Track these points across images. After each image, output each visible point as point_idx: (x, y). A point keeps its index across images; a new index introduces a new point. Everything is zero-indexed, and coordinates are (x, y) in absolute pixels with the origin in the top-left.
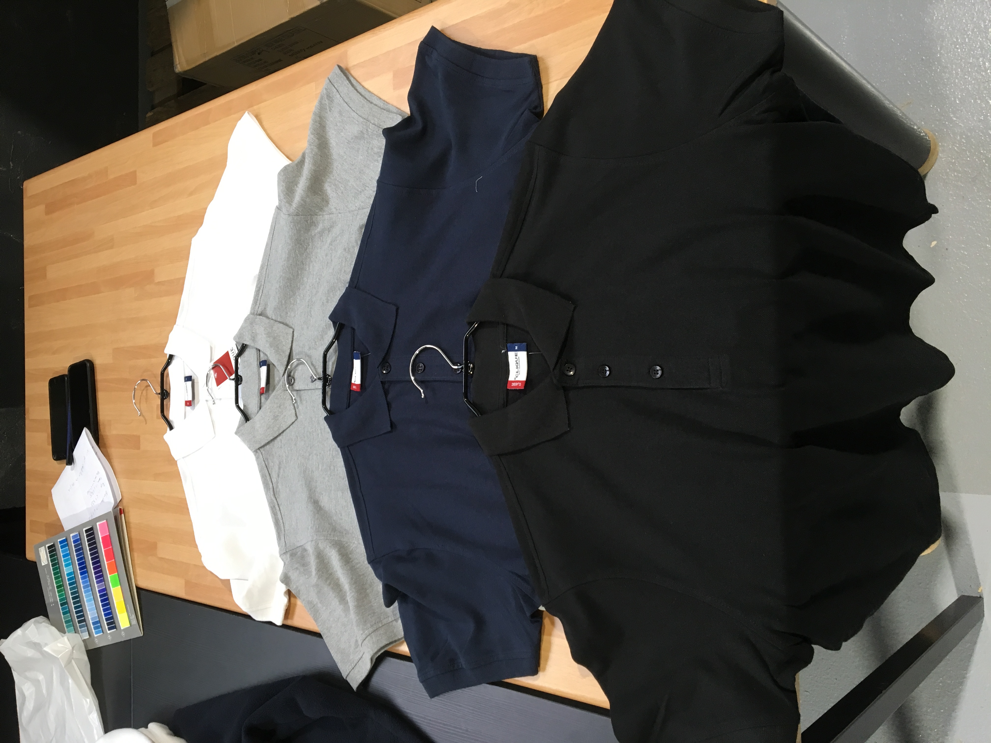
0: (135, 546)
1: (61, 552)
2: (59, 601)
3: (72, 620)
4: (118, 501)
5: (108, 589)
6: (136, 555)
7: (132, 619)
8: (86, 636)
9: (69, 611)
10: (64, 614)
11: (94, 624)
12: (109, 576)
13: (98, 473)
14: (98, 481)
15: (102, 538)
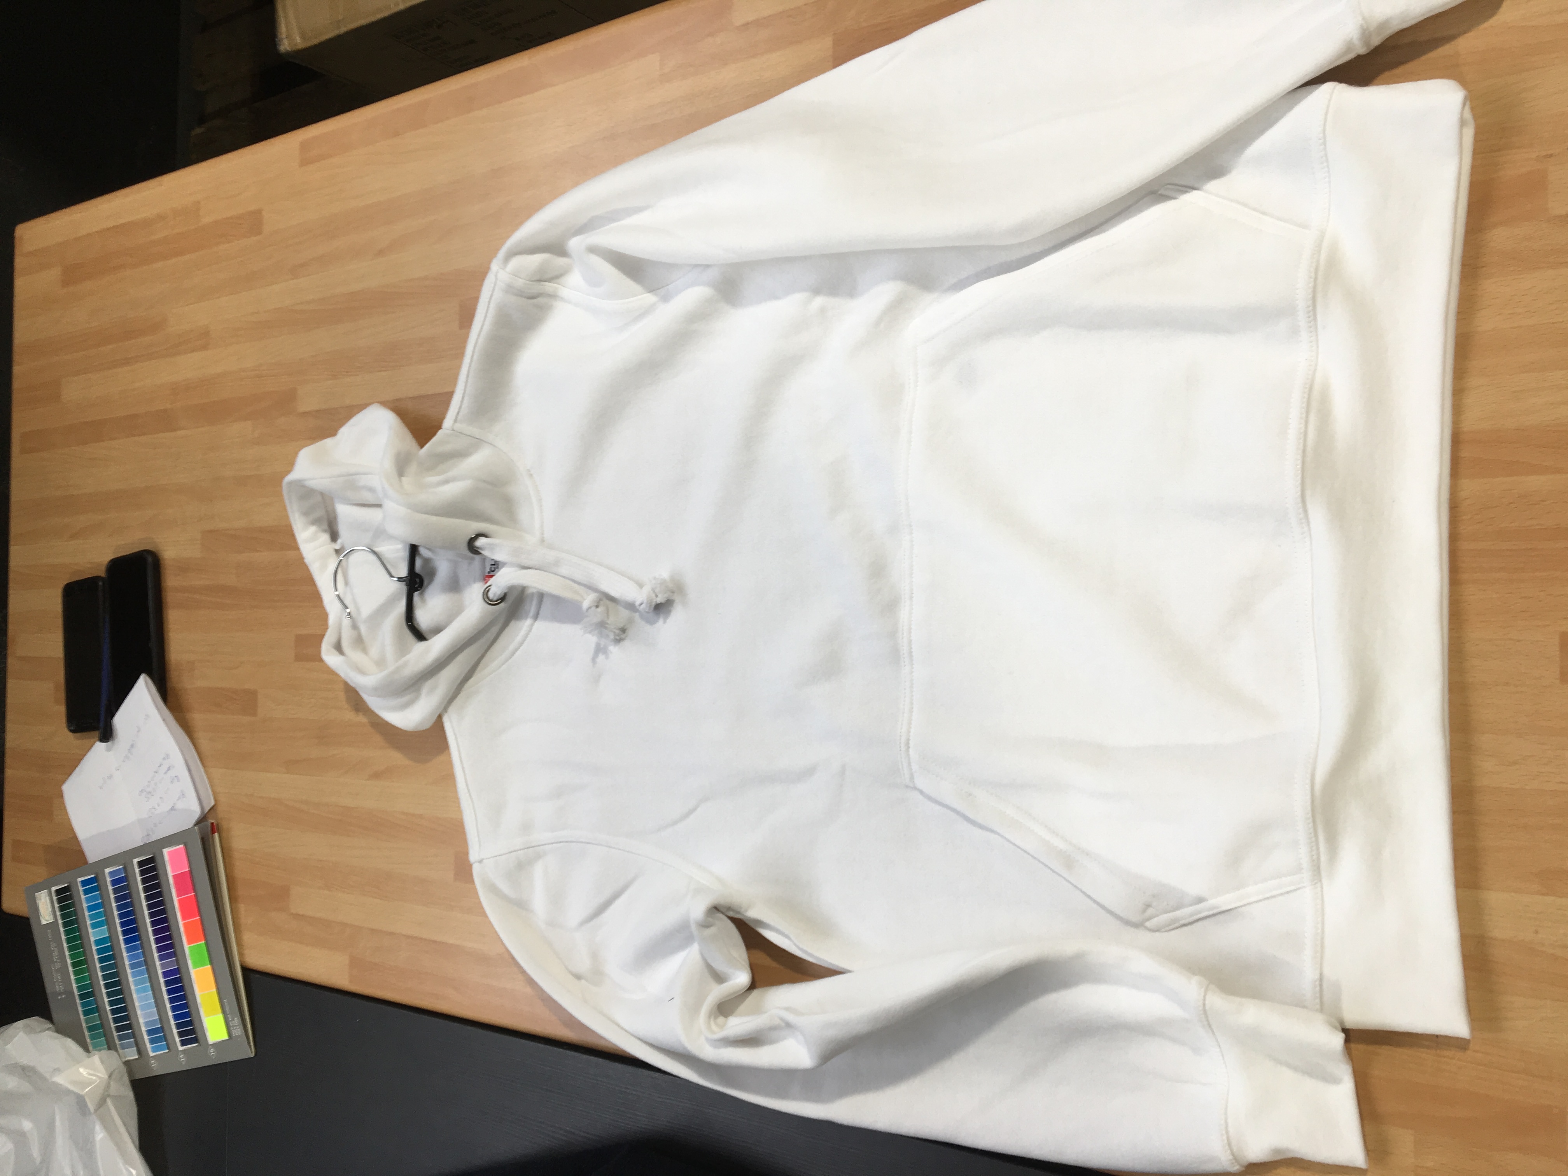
0: (241, 891)
1: (84, 900)
2: (75, 990)
3: (102, 1026)
4: (207, 809)
5: (183, 970)
6: (242, 907)
7: (233, 1026)
8: (132, 1054)
9: (97, 1010)
10: (86, 1013)
11: (150, 1032)
12: (187, 947)
13: (166, 757)
14: (166, 773)
15: (174, 877)
